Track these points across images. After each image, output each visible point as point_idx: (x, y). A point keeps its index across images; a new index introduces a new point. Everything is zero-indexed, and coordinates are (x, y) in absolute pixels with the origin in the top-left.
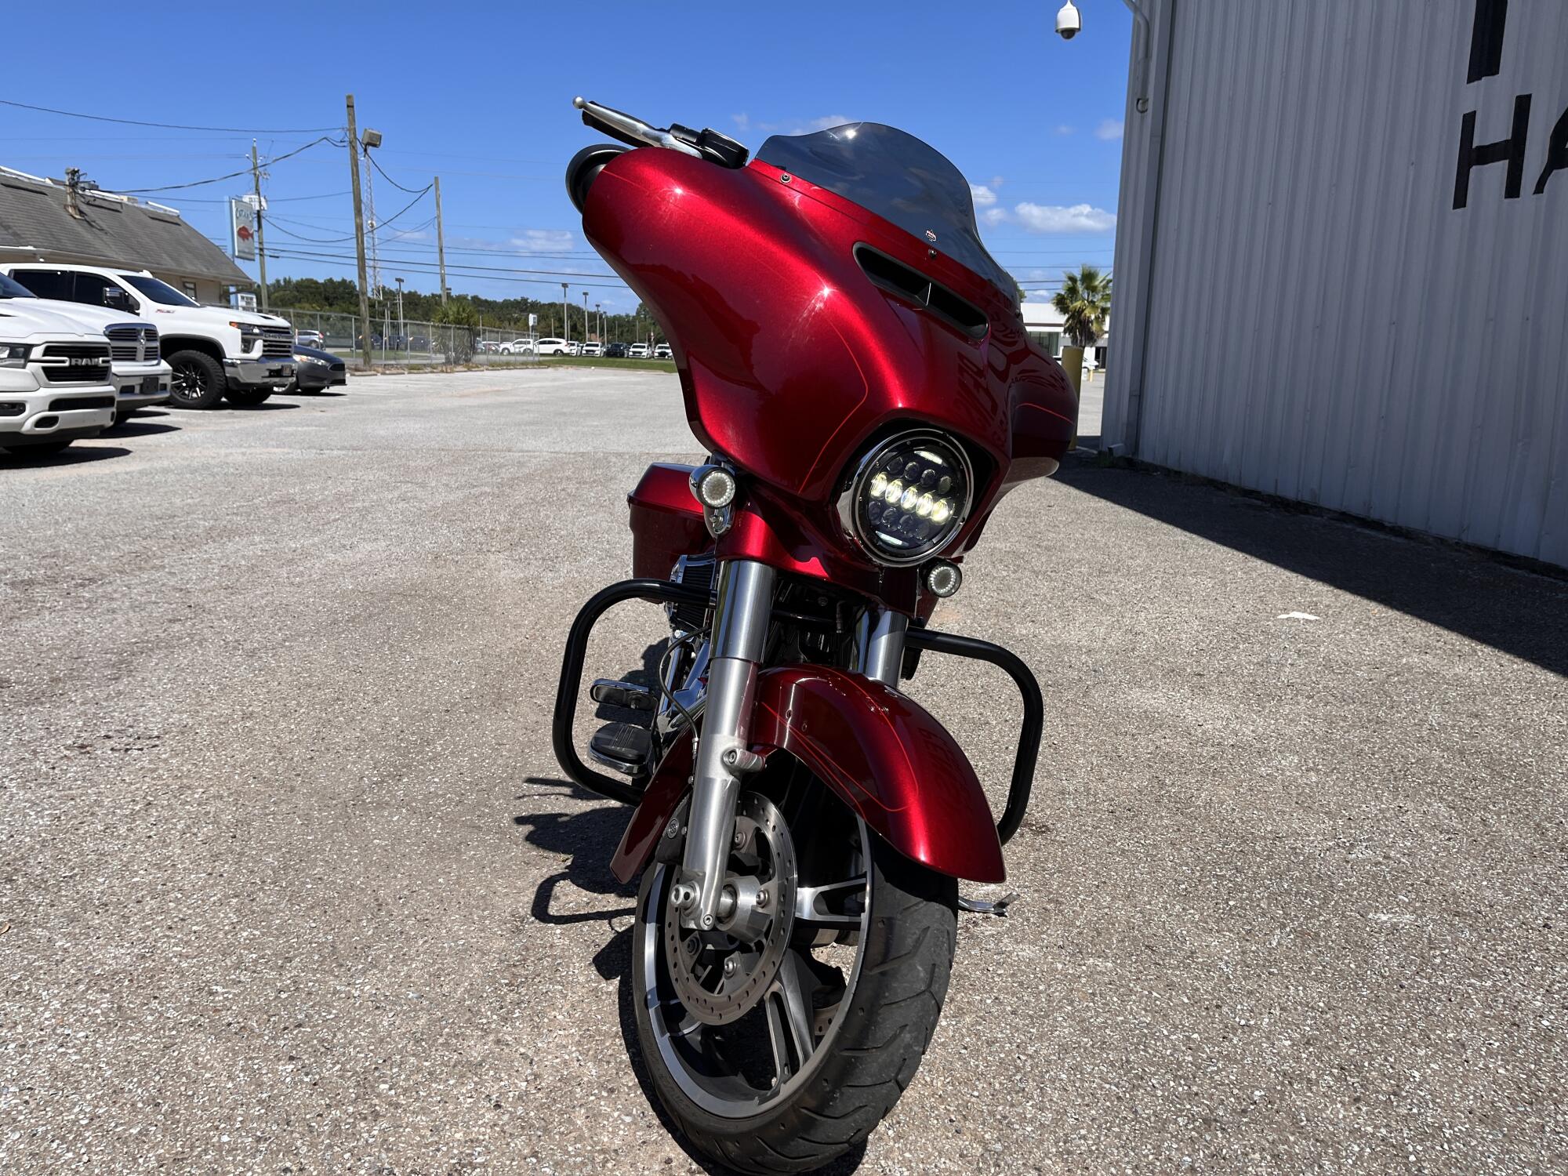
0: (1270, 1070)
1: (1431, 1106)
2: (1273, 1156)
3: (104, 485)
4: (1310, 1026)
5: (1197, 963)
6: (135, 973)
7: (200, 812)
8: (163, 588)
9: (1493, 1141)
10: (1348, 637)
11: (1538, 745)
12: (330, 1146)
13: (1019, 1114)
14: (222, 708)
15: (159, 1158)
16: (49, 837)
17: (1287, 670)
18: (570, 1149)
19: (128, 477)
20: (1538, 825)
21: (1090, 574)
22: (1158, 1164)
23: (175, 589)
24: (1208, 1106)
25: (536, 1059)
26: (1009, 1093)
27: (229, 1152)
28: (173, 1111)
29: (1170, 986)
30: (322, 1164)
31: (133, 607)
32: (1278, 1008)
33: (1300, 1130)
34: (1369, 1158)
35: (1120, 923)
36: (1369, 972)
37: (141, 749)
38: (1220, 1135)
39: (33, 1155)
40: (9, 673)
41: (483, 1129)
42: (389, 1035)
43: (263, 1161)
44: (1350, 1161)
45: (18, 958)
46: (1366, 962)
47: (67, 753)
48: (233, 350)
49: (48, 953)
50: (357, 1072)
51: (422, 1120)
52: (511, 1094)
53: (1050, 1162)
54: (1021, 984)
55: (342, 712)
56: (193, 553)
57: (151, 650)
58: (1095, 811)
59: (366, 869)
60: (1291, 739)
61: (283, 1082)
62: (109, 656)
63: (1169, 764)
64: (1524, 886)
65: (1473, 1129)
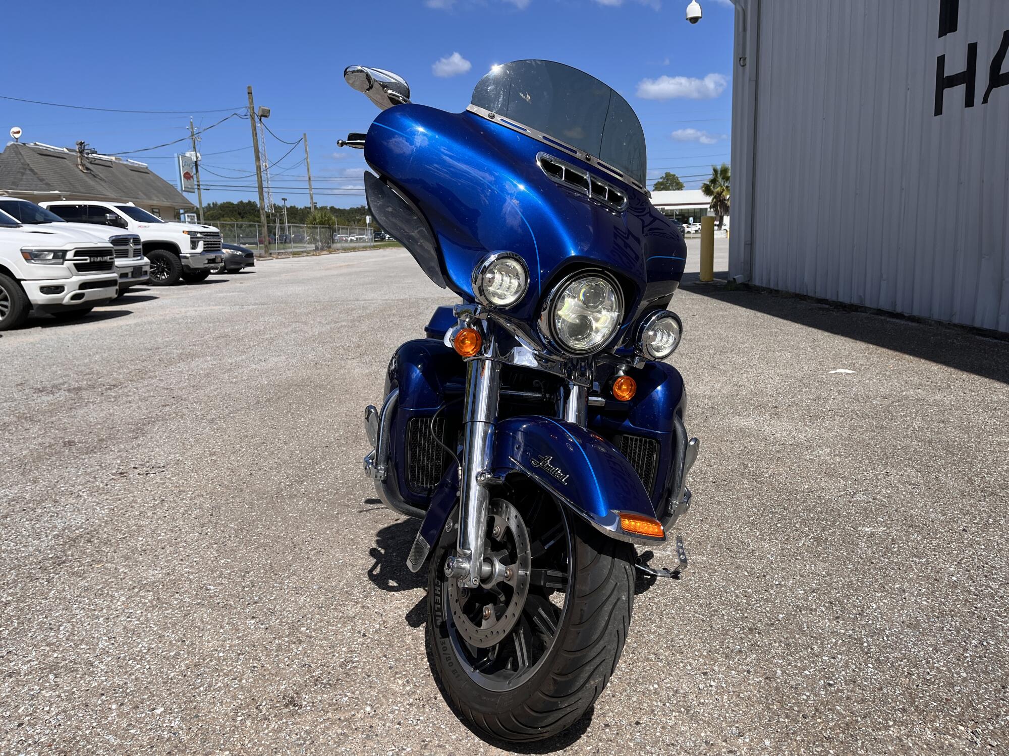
0: (790, 605)
1: (880, 619)
2: (785, 645)
3: (115, 333)
4: (816, 584)
5: (755, 556)
6: (165, 582)
7: (191, 503)
8: (157, 389)
10: (871, 382)
11: (979, 436)
12: (277, 656)
13: (647, 630)
14: (198, 450)
15: (186, 665)
16: (109, 519)
17: (830, 402)
18: (404, 653)
19: (128, 327)
20: (970, 479)
21: (715, 354)
22: (721, 649)
23: (164, 388)
24: (752, 622)
25: (384, 614)
26: (643, 621)
27: (223, 660)
28: (192, 644)
29: (738, 567)
30: (273, 664)
31: (141, 400)
32: (798, 576)
33: (803, 633)
34: (841, 644)
35: (713, 538)
36: (854, 556)
37: (155, 473)
39: (120, 667)
40: (74, 438)
41: (357, 646)
42: (304, 606)
43: (242, 663)
44: (829, 646)
45: (99, 578)
46: (853, 552)
47: (113, 477)
48: (185, 249)
49: (116, 575)
50: (288, 623)
51: (325, 643)
52: (371, 630)
53: (662, 651)
55: (266, 450)
56: (172, 368)
57: (154, 422)
58: (704, 482)
59: (286, 528)
60: (827, 439)
61: (250, 628)
62: (130, 426)
63: (751, 456)
64: (955, 511)
65: (902, 630)
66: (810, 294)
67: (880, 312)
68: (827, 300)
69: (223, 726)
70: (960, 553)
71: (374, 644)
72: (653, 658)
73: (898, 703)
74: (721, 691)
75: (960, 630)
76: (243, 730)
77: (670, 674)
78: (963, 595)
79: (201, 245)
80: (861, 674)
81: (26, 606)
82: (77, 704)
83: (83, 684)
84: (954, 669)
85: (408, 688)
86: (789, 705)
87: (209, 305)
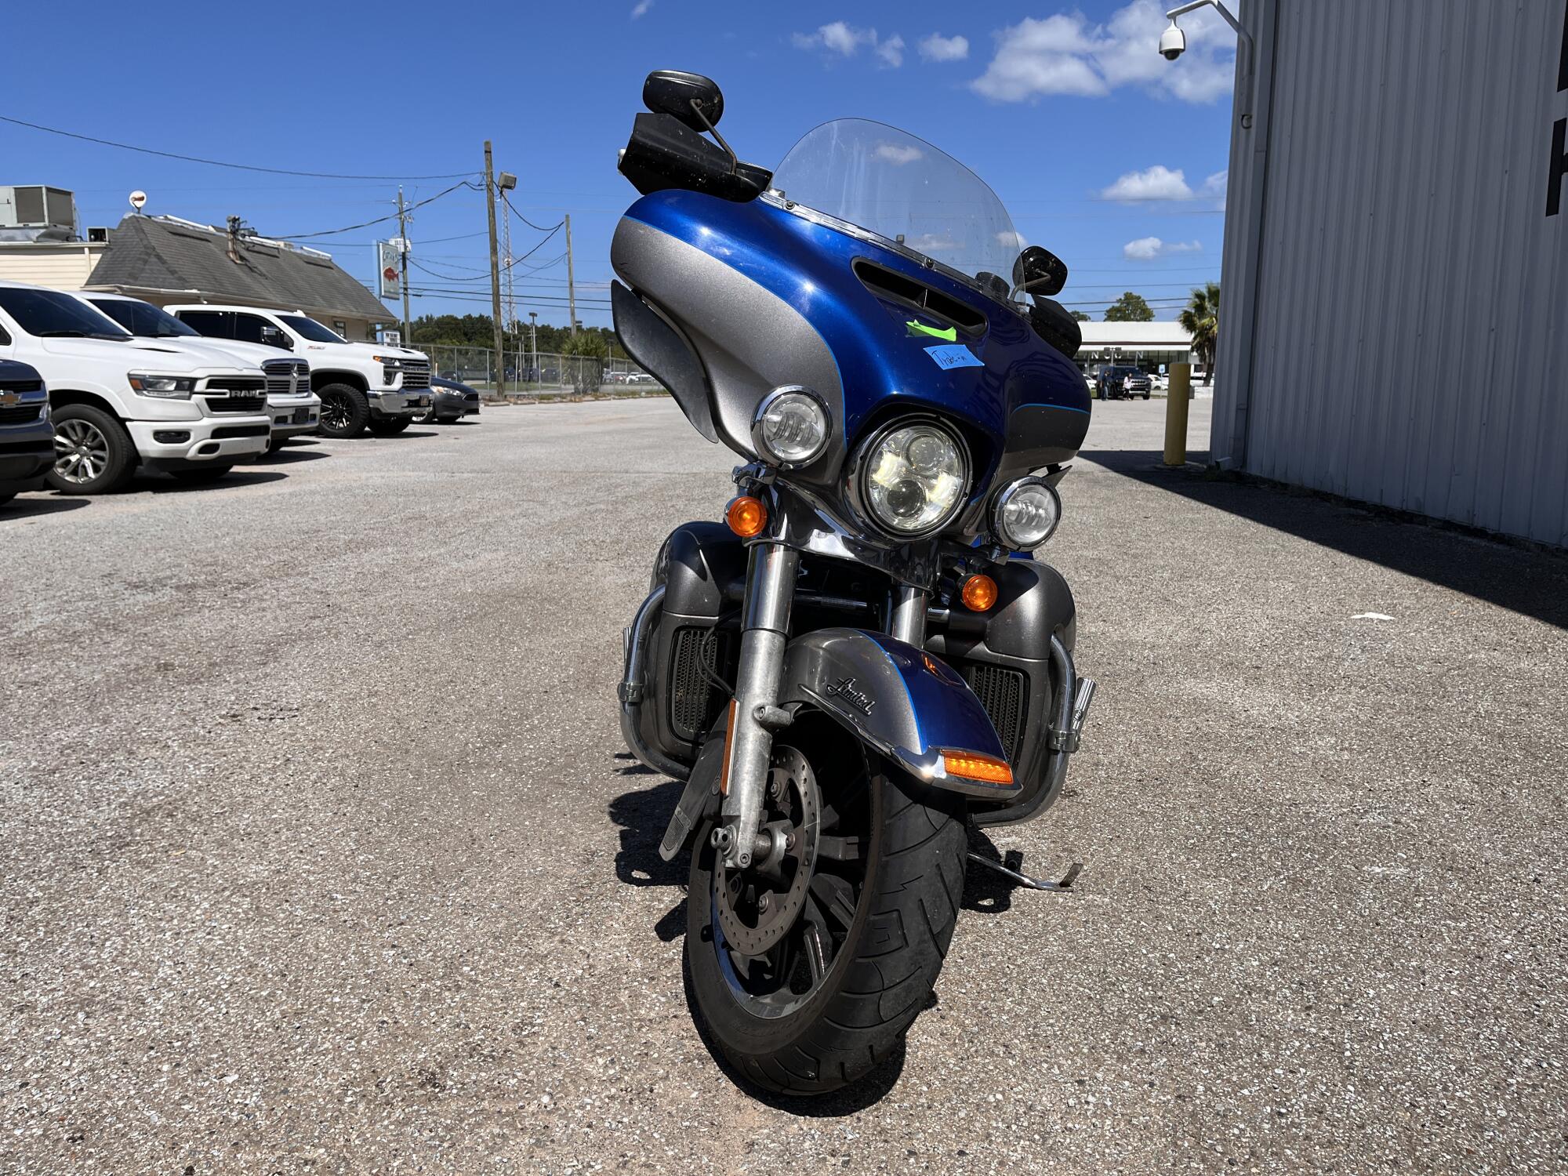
0: (1233, 983)
1: (1377, 1015)
2: (1217, 1045)
3: (258, 505)
4: (1281, 951)
5: (1189, 901)
6: (271, 884)
7: (330, 767)
8: (307, 591)
9: (1427, 1045)
10: (1418, 636)
13: (998, 1007)
14: (352, 687)
15: (282, 1012)
16: (205, 784)
17: (1347, 664)
18: (613, 1017)
19: (280, 498)
20: (1557, 798)
22: (1113, 1046)
23: (316, 591)
24: (1168, 1006)
25: (592, 955)
26: (993, 992)
27: (339, 1009)
28: (296, 981)
29: (1159, 917)
30: (413, 1019)
31: (280, 607)
32: (1255, 938)
33: (1249, 1029)
34: (1307, 1051)
35: (1124, 868)
36: (1349, 912)
37: (283, 719)
38: (1173, 1027)
39: (184, 1008)
40: (173, 659)
41: (543, 1001)
42: (474, 934)
43: (366, 1015)
44: (1288, 1052)
45: (175, 872)
46: (1349, 905)
47: (222, 720)
48: (376, 382)
49: (201, 868)
50: (445, 958)
51: (495, 992)
52: (569, 978)
53: (1018, 1042)
54: (1022, 913)
55: (454, 692)
56: (334, 563)
57: (295, 641)
58: (1124, 779)
59: (465, 813)
60: (1334, 723)
61: (386, 963)
62: (258, 646)
63: (1205, 742)
64: (1526, 848)
65: (1411, 1035)
66: (1336, 493)
67: (1448, 525)
68: (1365, 502)
69: (322, 1110)
70: (1522, 917)
71: (569, 1000)
72: (1001, 1053)
73: (1387, 1152)
74: (1102, 1111)
75: (1507, 1040)
76: (351, 1117)
77: (1024, 1079)
78: (1520, 983)
79: (399, 377)
80: (1334, 1101)
81: (61, 907)
82: (112, 1059)
83: (126, 1031)
84: (1488, 1102)
85: (611, 1072)
86: (1209, 1141)
87: (404, 470)
